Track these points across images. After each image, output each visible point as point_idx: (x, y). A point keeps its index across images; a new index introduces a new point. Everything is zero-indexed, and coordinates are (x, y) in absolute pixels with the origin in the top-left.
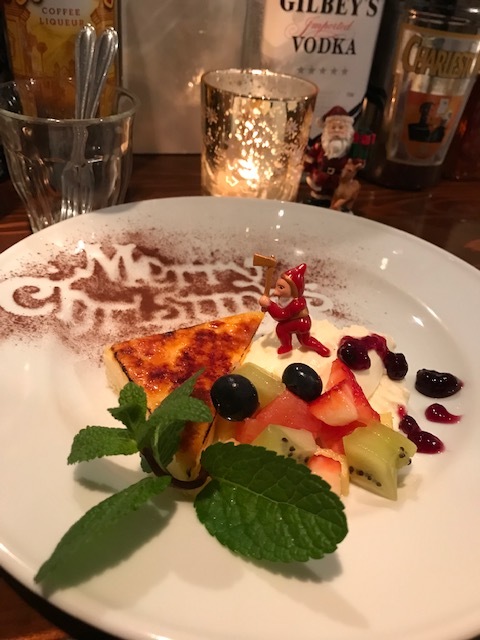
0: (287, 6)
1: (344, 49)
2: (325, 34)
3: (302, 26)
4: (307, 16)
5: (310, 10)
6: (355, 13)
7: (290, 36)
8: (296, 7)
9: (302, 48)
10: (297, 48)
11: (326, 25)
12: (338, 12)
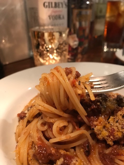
5: (52, 7)
6: (62, 7)
7: (48, 16)
10: (50, 19)
12: (59, 7)
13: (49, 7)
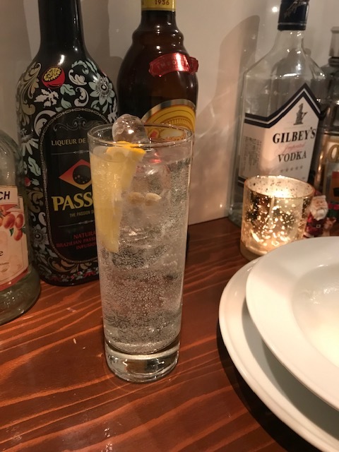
0: (276, 140)
1: (301, 156)
2: (293, 151)
3: (283, 149)
4: (285, 144)
5: (287, 141)
6: (306, 138)
7: (277, 155)
8: (280, 140)
9: (283, 160)
10: (280, 160)
11: (294, 147)
12: (299, 139)
13: (282, 141)
